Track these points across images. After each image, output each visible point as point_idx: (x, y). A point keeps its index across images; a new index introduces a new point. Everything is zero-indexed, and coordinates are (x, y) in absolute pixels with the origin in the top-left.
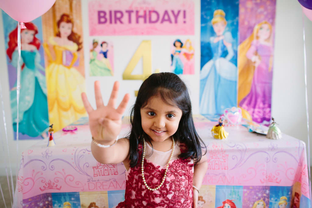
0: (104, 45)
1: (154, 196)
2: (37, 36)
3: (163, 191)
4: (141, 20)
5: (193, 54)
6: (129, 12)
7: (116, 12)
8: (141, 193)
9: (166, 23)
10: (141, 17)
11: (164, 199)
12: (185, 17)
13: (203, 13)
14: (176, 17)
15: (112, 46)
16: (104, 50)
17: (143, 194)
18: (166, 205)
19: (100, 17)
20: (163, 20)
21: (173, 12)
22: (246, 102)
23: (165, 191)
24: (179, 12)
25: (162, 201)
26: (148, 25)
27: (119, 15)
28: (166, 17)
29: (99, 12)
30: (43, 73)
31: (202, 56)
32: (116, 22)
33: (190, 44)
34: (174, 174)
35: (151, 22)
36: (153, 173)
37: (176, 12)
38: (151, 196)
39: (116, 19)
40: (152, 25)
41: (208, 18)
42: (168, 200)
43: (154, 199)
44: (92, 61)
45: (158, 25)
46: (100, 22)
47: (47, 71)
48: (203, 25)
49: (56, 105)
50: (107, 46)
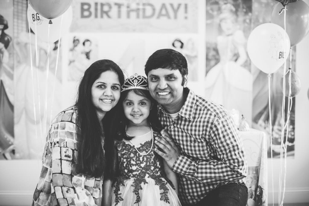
0: (87, 44)
1: (132, 165)
2: (6, 31)
3: (138, 162)
4: (133, 15)
5: (196, 57)
6: (119, 6)
7: (102, 5)
8: (124, 165)
9: (164, 19)
10: (133, 10)
11: (138, 167)
12: (186, 11)
13: (209, 8)
14: (176, 11)
15: (97, 46)
16: (87, 50)
17: (125, 165)
18: (140, 171)
19: (83, 10)
20: (160, 15)
21: (172, 5)
22: (263, 117)
23: (139, 162)
24: (179, 5)
25: (137, 168)
26: (141, 20)
27: (106, 8)
28: (164, 12)
29: (83, 4)
30: (11, 76)
31: (208, 59)
32: (102, 17)
33: (193, 44)
34: (145, 151)
35: (145, 17)
36: (130, 151)
37: (176, 6)
38: (129, 166)
39: (103, 12)
40: (146, 20)
41: (215, 13)
42: (141, 167)
43: (131, 167)
44: (71, 62)
45: (154, 20)
46: (83, 16)
47: (16, 74)
48: (209, 22)
49: (24, 116)
50: (90, 45)
